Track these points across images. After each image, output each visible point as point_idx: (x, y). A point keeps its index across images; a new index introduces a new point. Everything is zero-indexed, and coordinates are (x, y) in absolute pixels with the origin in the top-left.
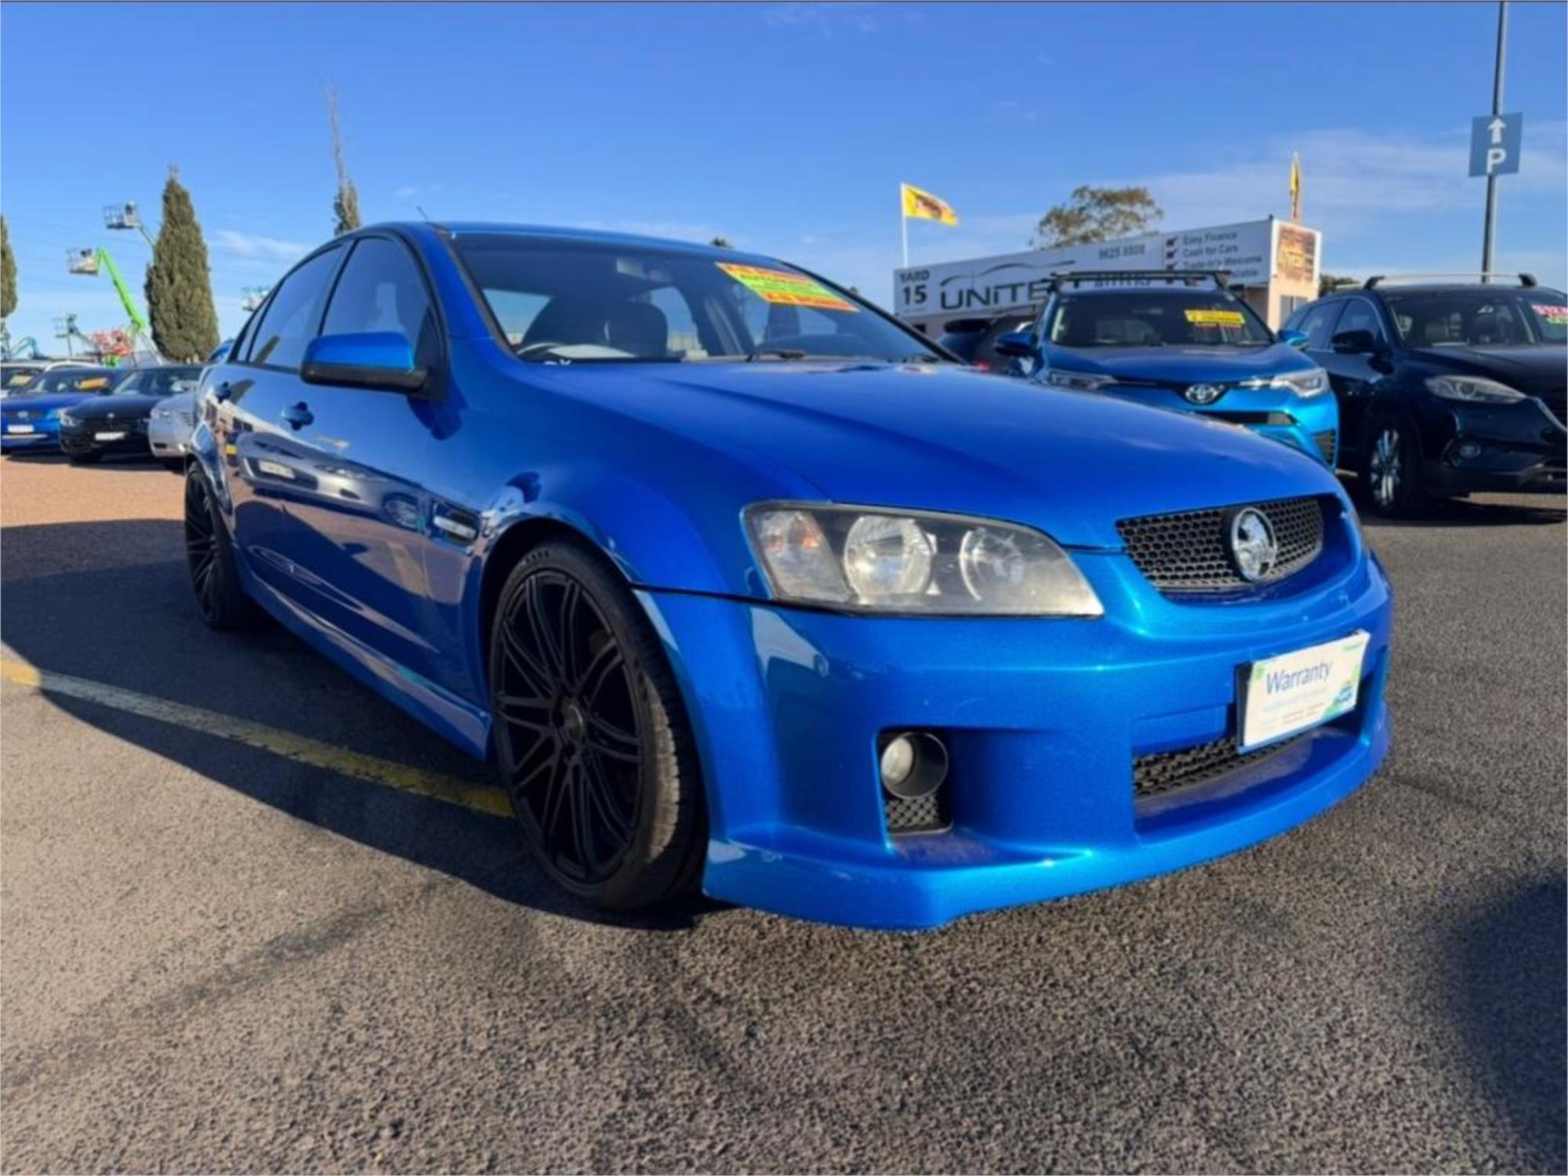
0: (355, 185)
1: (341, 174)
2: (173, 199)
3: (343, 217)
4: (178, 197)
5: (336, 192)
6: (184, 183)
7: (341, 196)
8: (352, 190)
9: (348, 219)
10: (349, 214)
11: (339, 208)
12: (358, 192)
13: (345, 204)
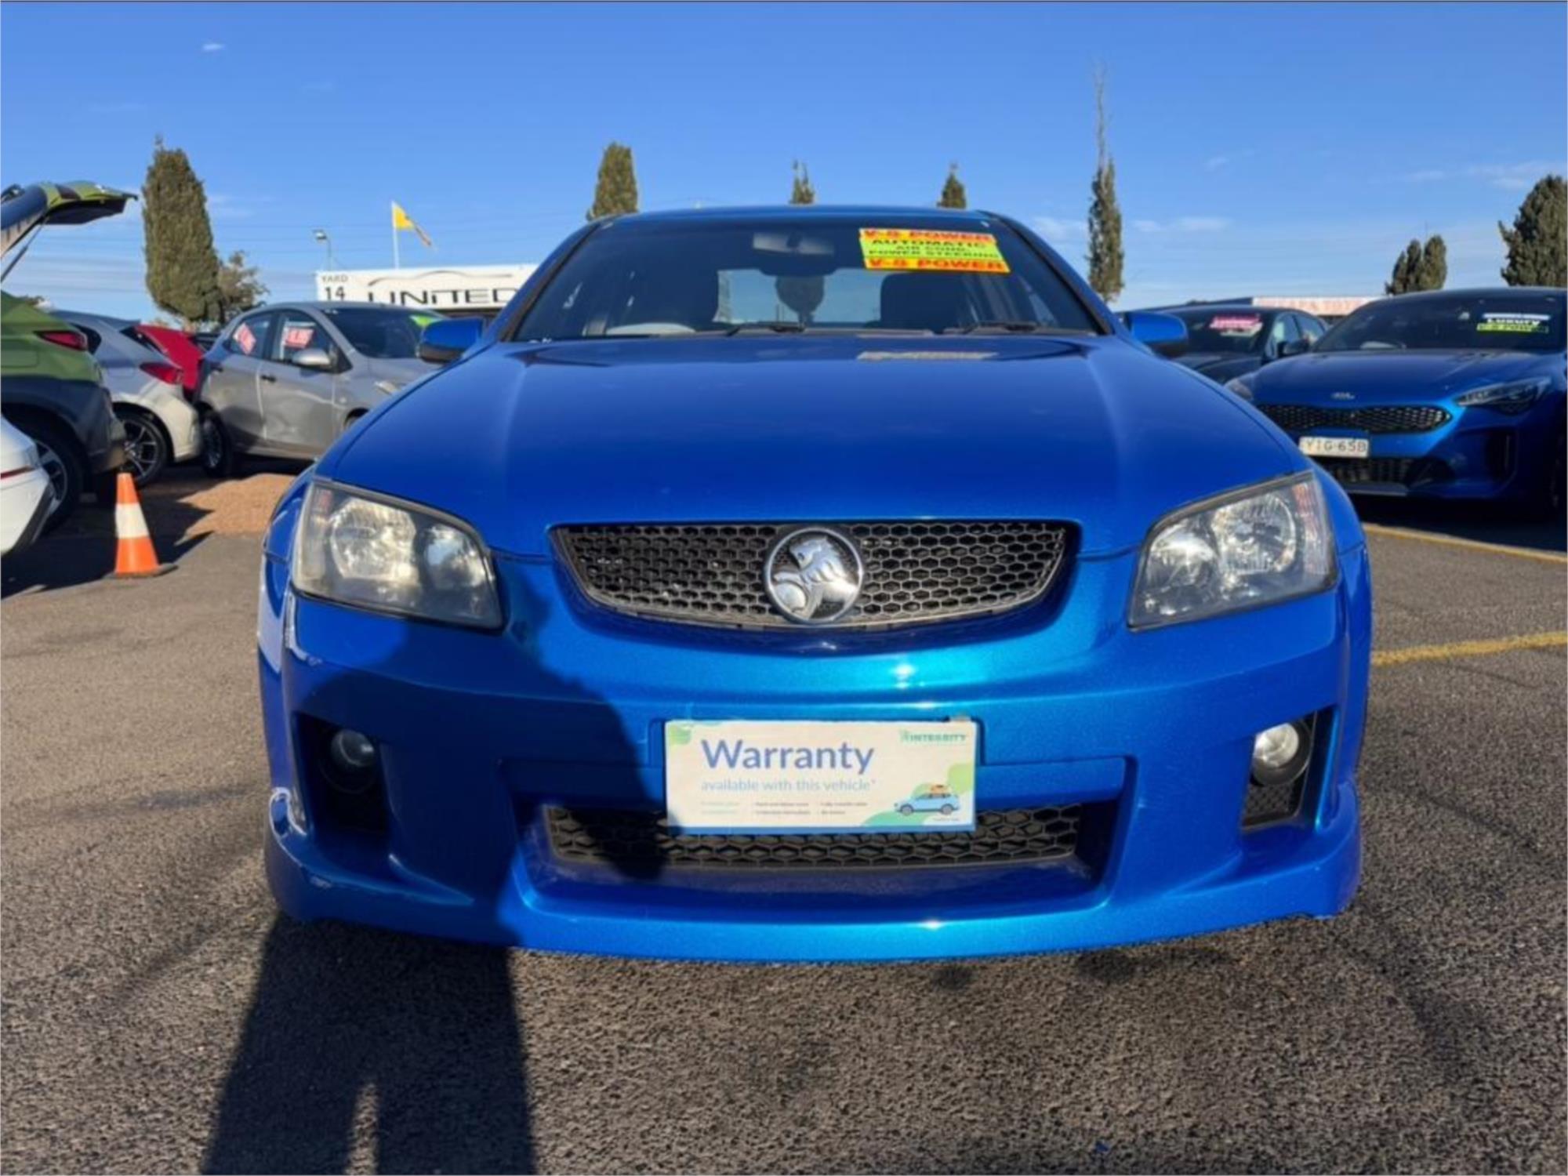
0: (1114, 162)
1: (1102, 152)
2: (950, 195)
3: (1099, 196)
4: (954, 191)
5: (1095, 171)
6: (960, 178)
7: (1100, 173)
8: (1111, 167)
9: (1104, 197)
10: (1105, 191)
11: (1097, 187)
12: (1116, 169)
13: (1103, 181)
